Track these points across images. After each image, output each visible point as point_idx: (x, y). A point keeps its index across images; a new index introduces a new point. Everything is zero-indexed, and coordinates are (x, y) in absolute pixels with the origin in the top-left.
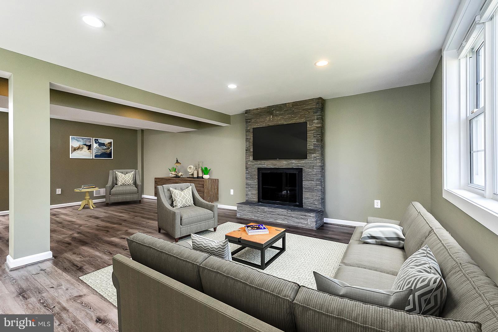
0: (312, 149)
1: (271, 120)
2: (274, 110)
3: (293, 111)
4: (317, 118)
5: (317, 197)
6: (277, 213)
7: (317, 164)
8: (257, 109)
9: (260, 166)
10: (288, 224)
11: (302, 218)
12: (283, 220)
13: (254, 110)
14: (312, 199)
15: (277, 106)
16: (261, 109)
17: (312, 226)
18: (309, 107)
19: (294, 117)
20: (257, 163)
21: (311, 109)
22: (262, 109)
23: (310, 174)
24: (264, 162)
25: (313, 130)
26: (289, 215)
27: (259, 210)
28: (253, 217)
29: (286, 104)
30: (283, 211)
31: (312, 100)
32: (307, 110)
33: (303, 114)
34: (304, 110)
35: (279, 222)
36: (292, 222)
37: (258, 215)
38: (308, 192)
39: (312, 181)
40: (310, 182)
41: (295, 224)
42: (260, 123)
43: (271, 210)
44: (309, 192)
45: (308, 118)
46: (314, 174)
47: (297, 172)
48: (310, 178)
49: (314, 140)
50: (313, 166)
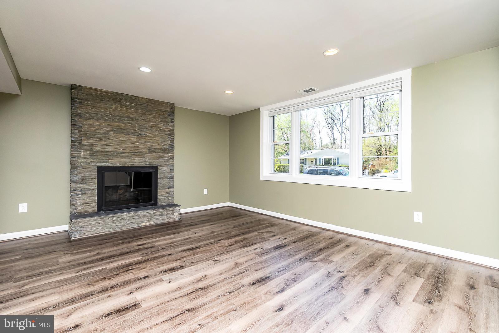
0: (166, 149)
1: (119, 109)
2: (122, 99)
3: (147, 108)
4: (171, 121)
5: (171, 193)
6: (141, 216)
7: (171, 163)
8: (96, 90)
9: (100, 165)
10: (154, 223)
11: (168, 214)
12: (149, 221)
13: (89, 88)
14: (166, 196)
15: (128, 96)
16: (101, 91)
17: (177, 218)
18: (164, 109)
19: (148, 114)
20: (96, 161)
21: (166, 111)
22: (105, 92)
23: (164, 172)
24: (107, 160)
25: (167, 132)
26: (155, 214)
27: (116, 219)
28: (106, 230)
29: (139, 97)
30: (148, 212)
31: (167, 103)
32: (162, 111)
33: (158, 114)
34: (159, 110)
35: (143, 225)
36: (158, 220)
37: (113, 225)
38: (162, 189)
39: (166, 178)
40: (165, 179)
41: (162, 222)
42: (101, 109)
43: (133, 214)
44: (164, 189)
45: (163, 119)
46: (168, 173)
47: (153, 171)
48: (164, 176)
49: (168, 140)
50: (167, 165)
